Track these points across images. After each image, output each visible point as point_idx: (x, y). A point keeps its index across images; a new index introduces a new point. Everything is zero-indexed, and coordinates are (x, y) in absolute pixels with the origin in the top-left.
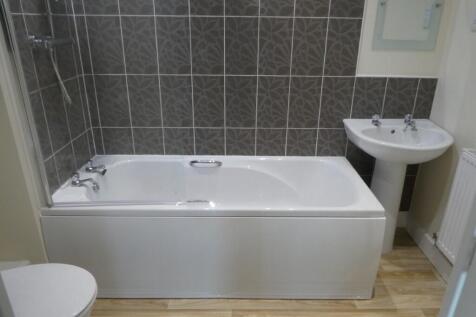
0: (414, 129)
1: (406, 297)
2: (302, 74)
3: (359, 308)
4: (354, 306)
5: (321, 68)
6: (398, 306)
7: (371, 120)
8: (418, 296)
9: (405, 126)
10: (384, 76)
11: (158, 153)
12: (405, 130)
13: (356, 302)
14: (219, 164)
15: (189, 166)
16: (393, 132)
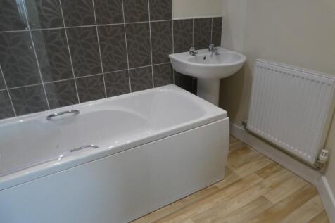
0: (217, 54)
1: (242, 169)
2: (134, 21)
3: (220, 188)
4: (216, 187)
5: (148, 15)
6: (241, 176)
7: (188, 52)
8: (248, 165)
9: (211, 53)
10: (190, 18)
11: (8, 116)
12: (211, 56)
13: (217, 185)
14: (77, 112)
15: (47, 121)
16: (205, 58)
